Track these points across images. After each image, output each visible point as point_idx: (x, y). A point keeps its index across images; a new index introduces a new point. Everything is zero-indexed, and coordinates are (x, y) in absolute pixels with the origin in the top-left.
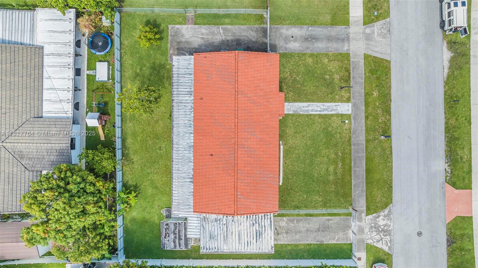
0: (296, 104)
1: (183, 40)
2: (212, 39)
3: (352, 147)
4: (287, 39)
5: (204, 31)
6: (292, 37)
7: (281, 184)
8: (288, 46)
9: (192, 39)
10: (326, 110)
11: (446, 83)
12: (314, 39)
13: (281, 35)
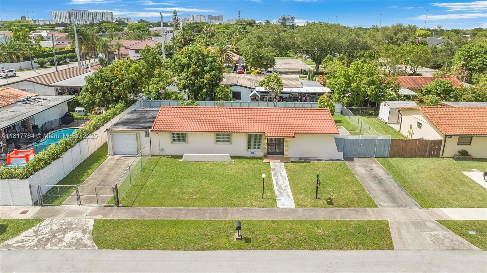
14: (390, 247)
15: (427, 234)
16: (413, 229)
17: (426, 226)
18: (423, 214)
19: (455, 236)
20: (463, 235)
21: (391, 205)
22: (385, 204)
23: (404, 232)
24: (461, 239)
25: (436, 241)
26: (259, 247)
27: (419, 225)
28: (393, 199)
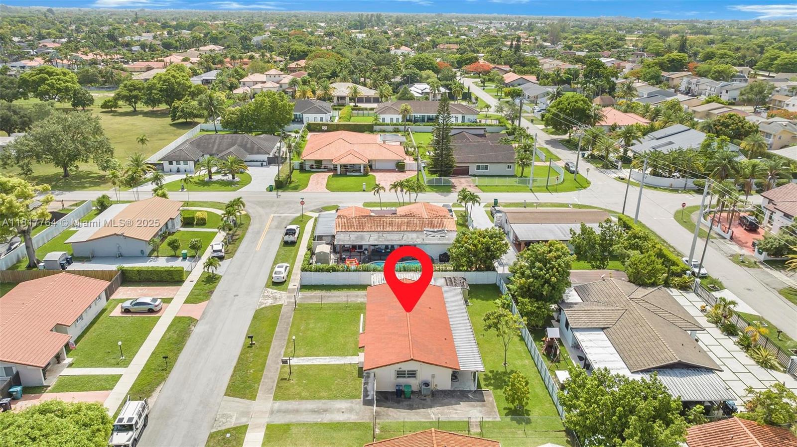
0: (343, 363)
1: (479, 408)
2: (444, 410)
3: (287, 338)
4: (351, 410)
5: (456, 416)
6: (343, 412)
7: (362, 315)
8: (349, 404)
9: (468, 409)
10: (310, 360)
11: (164, 379)
12: (315, 411)
13: (357, 414)
14: (227, 395)
15: (234, 414)
16: (240, 409)
17: (242, 416)
18: (261, 421)
19: (228, 427)
20: (226, 431)
21: (274, 409)
22: (275, 405)
24: (224, 428)
25: (226, 416)
27: (245, 414)
28: (285, 412)
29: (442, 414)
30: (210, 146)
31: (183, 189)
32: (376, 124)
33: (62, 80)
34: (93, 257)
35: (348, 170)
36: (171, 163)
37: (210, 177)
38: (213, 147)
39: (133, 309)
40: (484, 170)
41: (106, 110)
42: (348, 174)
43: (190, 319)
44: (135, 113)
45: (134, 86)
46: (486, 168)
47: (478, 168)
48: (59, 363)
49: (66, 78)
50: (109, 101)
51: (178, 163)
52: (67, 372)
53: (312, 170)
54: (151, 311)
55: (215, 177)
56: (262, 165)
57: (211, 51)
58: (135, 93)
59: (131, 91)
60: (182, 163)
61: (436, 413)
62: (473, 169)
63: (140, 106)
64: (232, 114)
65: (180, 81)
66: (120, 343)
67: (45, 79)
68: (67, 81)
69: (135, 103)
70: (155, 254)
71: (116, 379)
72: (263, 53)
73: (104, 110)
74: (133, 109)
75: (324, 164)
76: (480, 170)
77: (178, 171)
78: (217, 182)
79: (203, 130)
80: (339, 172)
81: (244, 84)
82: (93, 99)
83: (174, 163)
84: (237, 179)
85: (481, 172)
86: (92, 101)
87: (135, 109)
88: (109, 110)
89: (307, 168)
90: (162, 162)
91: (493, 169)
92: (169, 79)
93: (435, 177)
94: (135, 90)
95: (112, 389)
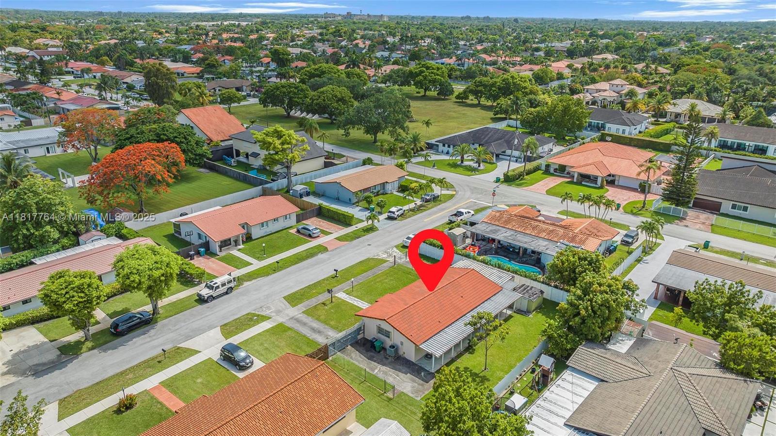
1: (416, 385)
3: (361, 282)
10: (355, 300)
11: (268, 275)
12: (314, 329)
14: (284, 298)
15: (273, 309)
16: (280, 308)
17: (275, 312)
18: (280, 319)
19: (262, 314)
20: (258, 316)
21: (297, 317)
22: (299, 315)
23: (283, 306)
24: (259, 313)
25: (269, 308)
26: (329, 277)
27: (278, 312)
28: (298, 321)
29: (385, 373)
30: (483, 137)
31: (434, 166)
32: (676, 144)
33: (434, 74)
34: (323, 195)
35: (585, 179)
36: (444, 145)
37: (462, 162)
38: (484, 138)
39: (303, 231)
40: (741, 212)
41: (458, 100)
42: (583, 183)
43: (326, 248)
44: (478, 105)
45: (481, 82)
46: (745, 209)
47: (734, 207)
48: (236, 246)
49: (438, 72)
50: (461, 94)
51: (449, 146)
52: (235, 252)
53: (555, 173)
54: (310, 236)
55: (466, 163)
56: (516, 161)
57: (603, 59)
58: (480, 88)
59: (477, 86)
60: (451, 146)
61: (381, 371)
62: (726, 207)
63: (483, 101)
64: (530, 114)
65: (517, 82)
66: (264, 245)
67: (423, 72)
68: (438, 75)
69: (481, 97)
70: (357, 204)
71: (249, 264)
72: (647, 64)
73: (457, 100)
74: (478, 102)
75: (567, 169)
76: (736, 210)
77: (448, 153)
78: (466, 166)
79: (509, 126)
80: (575, 180)
81: (587, 91)
82: (453, 91)
83: (446, 145)
84: (482, 167)
85: (737, 212)
86: (452, 92)
87: (479, 102)
88: (461, 100)
89: (552, 171)
90: (438, 143)
91: (754, 212)
92: (508, 79)
93: (667, 204)
94: (481, 86)
95: (239, 269)
